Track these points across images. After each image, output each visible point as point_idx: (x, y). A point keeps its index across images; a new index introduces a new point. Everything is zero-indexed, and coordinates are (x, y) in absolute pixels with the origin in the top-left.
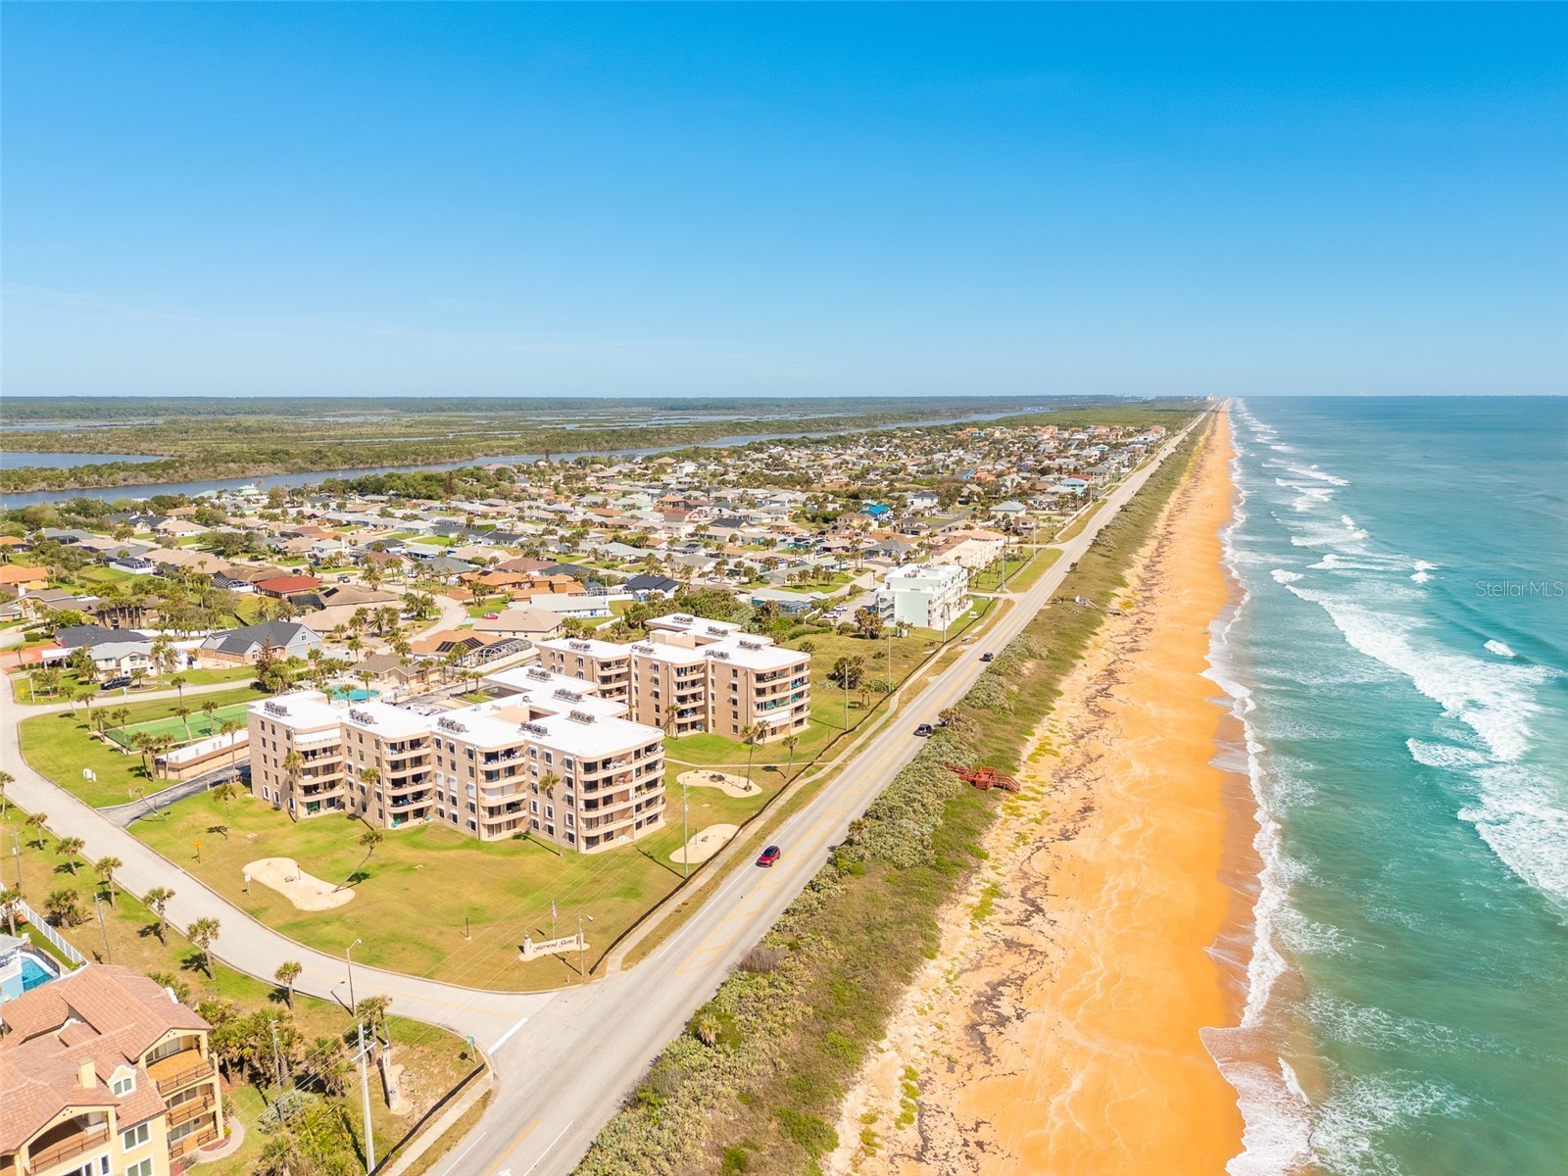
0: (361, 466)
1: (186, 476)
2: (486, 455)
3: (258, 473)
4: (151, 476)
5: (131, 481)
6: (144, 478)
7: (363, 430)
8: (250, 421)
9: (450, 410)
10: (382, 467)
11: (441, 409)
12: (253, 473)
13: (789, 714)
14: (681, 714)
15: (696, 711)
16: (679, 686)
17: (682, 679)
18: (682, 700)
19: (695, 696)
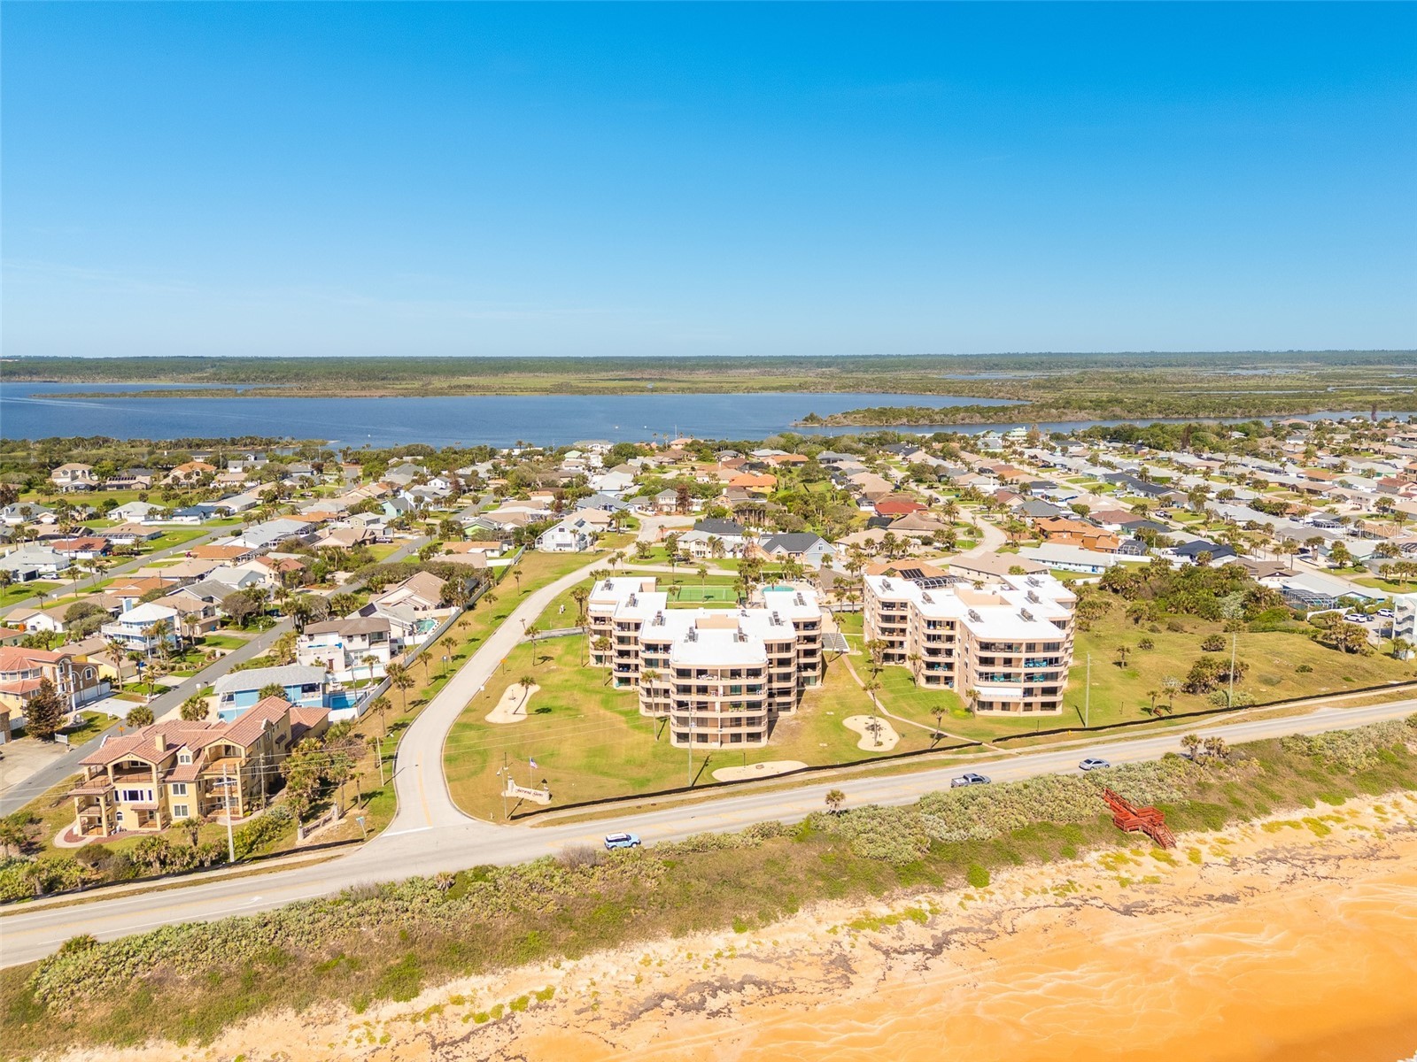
0: (1176, 416)
1: (1010, 418)
2: (1330, 410)
3: (1072, 418)
4: (983, 417)
5: (967, 421)
6: (978, 419)
7: (1238, 383)
8: (1136, 374)
9: (1379, 363)
10: (1197, 418)
11: (1368, 362)
12: (1069, 417)
13: (1020, 692)
14: (930, 666)
15: (950, 666)
16: (930, 638)
17: (932, 631)
18: (933, 652)
19: (949, 652)
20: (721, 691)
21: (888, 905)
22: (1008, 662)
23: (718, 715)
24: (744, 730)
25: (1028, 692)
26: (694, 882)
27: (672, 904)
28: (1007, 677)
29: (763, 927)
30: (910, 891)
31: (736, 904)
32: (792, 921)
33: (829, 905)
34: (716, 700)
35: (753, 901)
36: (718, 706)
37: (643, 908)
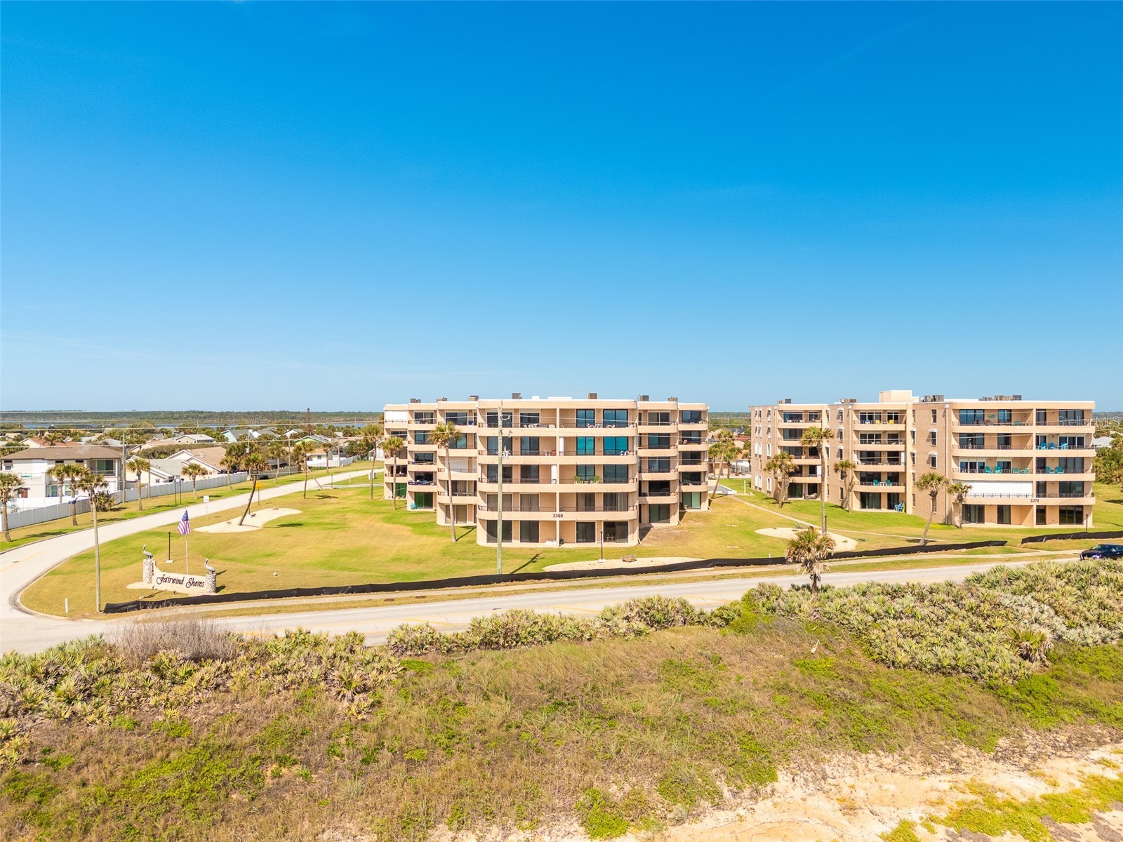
13: (1030, 489)
14: (867, 478)
15: (894, 478)
16: (865, 437)
17: (868, 427)
18: (869, 457)
19: (894, 457)
20: (560, 446)
21: (1026, 768)
22: (1005, 441)
23: (556, 488)
24: (599, 516)
25: (1041, 489)
26: (472, 700)
27: (398, 754)
28: (1006, 467)
29: (680, 821)
30: (1063, 738)
31: (592, 754)
32: (763, 806)
33: (861, 766)
34: (555, 461)
35: (640, 748)
36: (555, 473)
37: (307, 763)
